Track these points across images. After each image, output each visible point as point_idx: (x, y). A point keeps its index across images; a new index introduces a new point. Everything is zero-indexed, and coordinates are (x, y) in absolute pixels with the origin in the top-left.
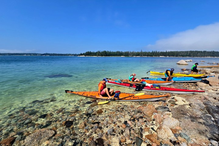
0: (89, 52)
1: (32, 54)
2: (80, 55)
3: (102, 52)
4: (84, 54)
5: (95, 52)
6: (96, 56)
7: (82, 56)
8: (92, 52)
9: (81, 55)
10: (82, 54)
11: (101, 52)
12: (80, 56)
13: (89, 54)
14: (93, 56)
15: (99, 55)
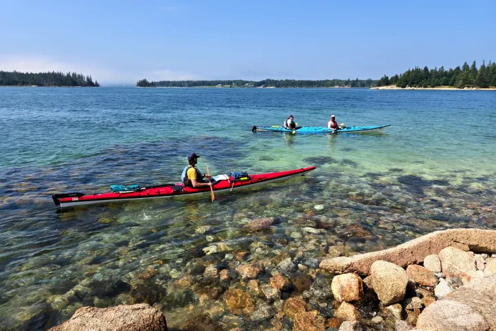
0: (417, 71)
1: (235, 81)
2: (379, 86)
3: (483, 67)
4: (395, 80)
5: (447, 69)
6: (452, 85)
7: (389, 88)
8: (434, 72)
9: (386, 82)
10: (387, 78)
11: (478, 67)
12: (381, 88)
13: (418, 78)
14: (439, 85)
15: (466, 82)
